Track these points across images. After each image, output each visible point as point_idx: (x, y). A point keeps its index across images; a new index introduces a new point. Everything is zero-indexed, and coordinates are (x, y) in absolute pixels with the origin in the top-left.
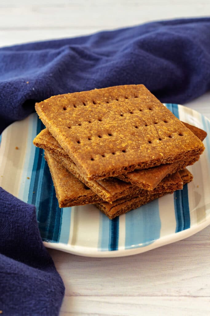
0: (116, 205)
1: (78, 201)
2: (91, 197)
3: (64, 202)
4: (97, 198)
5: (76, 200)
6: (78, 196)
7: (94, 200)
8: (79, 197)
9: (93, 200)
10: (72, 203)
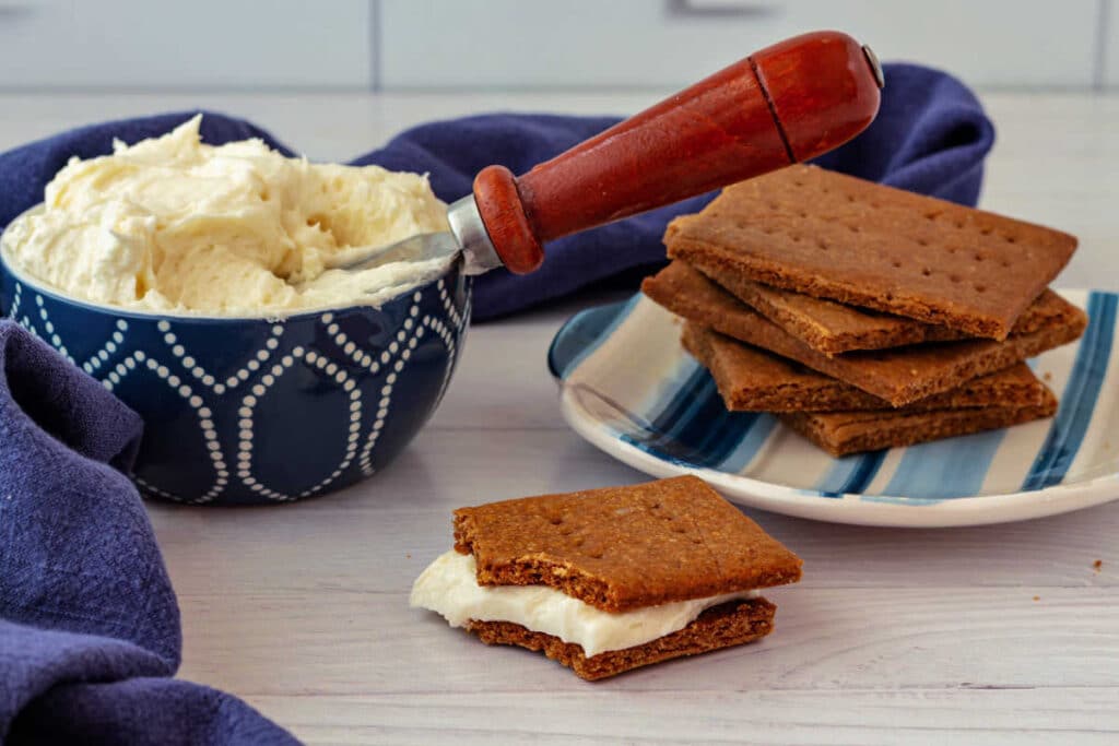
0: (852, 422)
1: (775, 397)
2: (809, 390)
3: (742, 395)
4: (823, 396)
5: (771, 395)
6: (778, 384)
7: (816, 400)
8: (780, 388)
9: (814, 399)
10: (762, 400)
